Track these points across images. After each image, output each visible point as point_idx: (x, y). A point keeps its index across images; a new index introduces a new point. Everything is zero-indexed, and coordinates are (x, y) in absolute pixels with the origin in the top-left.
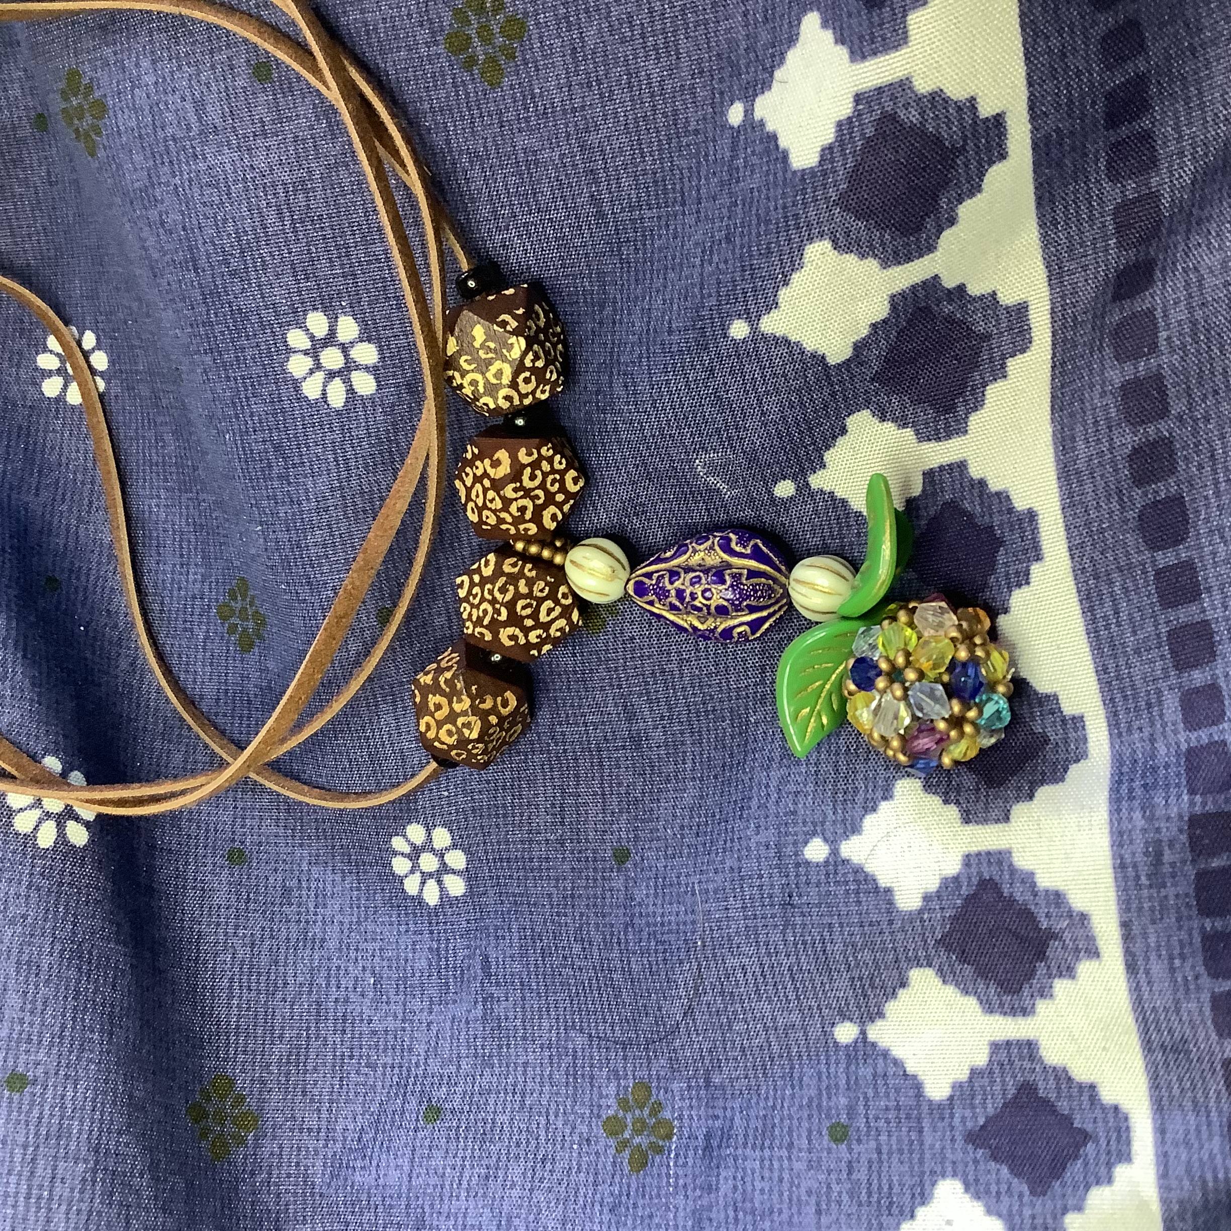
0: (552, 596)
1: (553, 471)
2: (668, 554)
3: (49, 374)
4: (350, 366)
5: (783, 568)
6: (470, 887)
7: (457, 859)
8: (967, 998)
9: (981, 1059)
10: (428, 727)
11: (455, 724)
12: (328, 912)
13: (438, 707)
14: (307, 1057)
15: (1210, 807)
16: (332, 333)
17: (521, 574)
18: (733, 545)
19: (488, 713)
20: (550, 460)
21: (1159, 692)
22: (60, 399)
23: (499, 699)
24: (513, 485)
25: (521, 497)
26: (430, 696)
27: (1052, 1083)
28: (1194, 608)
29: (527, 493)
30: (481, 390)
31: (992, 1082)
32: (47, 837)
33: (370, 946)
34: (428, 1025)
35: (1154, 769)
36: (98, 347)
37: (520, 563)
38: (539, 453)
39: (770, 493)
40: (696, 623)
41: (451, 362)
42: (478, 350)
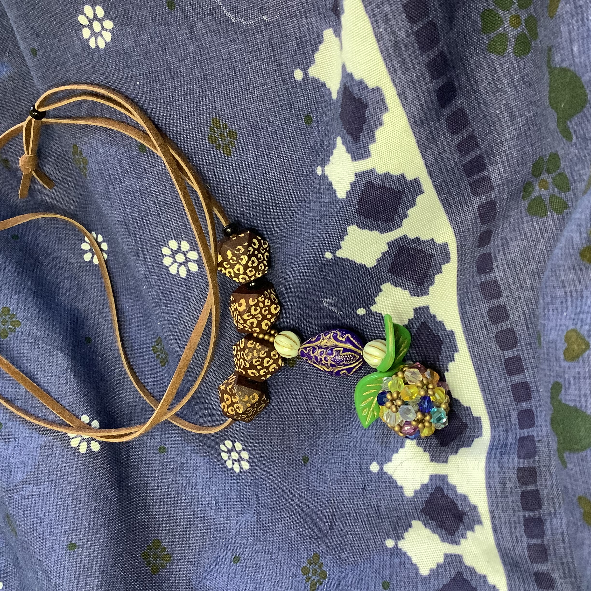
0: (269, 356)
1: (265, 306)
2: (314, 339)
3: (86, 251)
4: (187, 260)
5: (360, 347)
6: (251, 466)
7: (245, 455)
8: (435, 534)
9: (441, 560)
10: (224, 407)
11: (233, 407)
12: (198, 473)
13: (227, 399)
14: (190, 532)
15: (526, 465)
16: (179, 248)
17: (255, 348)
18: (338, 337)
19: (247, 402)
20: (263, 302)
21: (509, 411)
22: (91, 261)
23: (251, 396)
24: (247, 314)
25: (251, 319)
26: (224, 395)
27: (469, 573)
28: (521, 376)
29: (254, 316)
30: (233, 276)
31: (446, 570)
32: (83, 449)
33: (214, 488)
34: (236, 522)
35: (506, 445)
36: (103, 241)
37: (254, 343)
38: (258, 300)
39: (356, 313)
40: (326, 369)
41: (220, 265)
42: (230, 260)
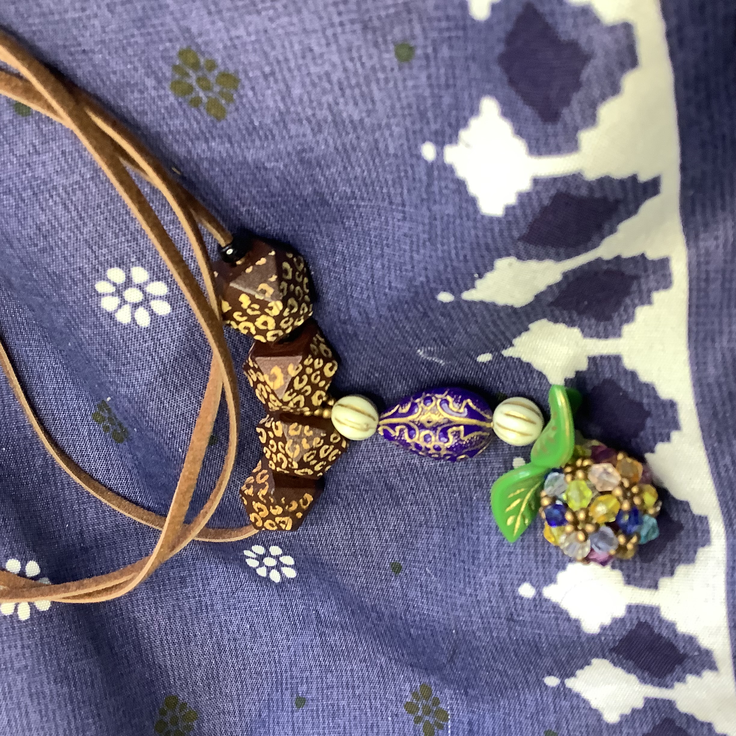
0: (327, 442)
1: (314, 371)
2: (404, 410)
4: (148, 298)
5: (487, 416)
6: (299, 574)
7: (288, 560)
8: (629, 675)
9: (640, 704)
10: (256, 520)
11: (274, 521)
12: (211, 588)
13: (261, 510)
16: (129, 278)
17: (302, 435)
19: (295, 512)
20: (312, 365)
23: (301, 501)
24: (288, 393)
25: (295, 397)
26: (254, 503)
27: (684, 721)
29: (299, 392)
30: (254, 332)
31: (646, 716)
32: (24, 613)
37: (300, 426)
39: (476, 362)
41: (227, 316)
42: (246, 310)
